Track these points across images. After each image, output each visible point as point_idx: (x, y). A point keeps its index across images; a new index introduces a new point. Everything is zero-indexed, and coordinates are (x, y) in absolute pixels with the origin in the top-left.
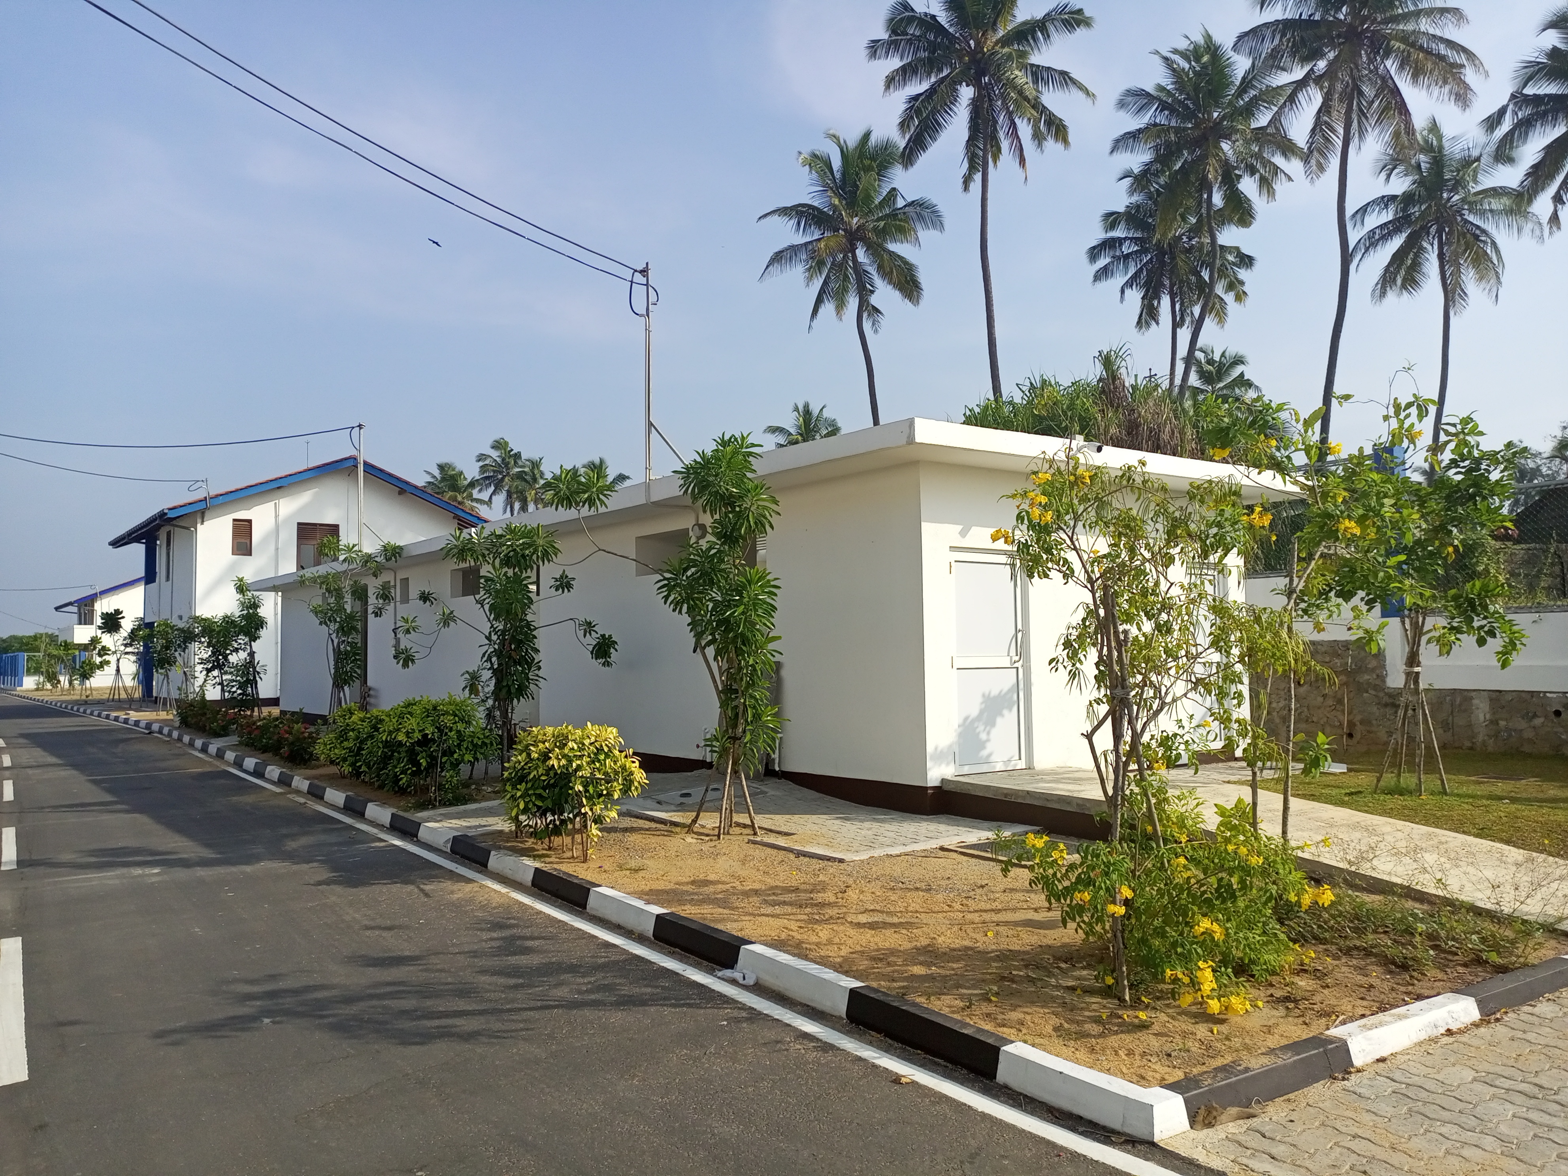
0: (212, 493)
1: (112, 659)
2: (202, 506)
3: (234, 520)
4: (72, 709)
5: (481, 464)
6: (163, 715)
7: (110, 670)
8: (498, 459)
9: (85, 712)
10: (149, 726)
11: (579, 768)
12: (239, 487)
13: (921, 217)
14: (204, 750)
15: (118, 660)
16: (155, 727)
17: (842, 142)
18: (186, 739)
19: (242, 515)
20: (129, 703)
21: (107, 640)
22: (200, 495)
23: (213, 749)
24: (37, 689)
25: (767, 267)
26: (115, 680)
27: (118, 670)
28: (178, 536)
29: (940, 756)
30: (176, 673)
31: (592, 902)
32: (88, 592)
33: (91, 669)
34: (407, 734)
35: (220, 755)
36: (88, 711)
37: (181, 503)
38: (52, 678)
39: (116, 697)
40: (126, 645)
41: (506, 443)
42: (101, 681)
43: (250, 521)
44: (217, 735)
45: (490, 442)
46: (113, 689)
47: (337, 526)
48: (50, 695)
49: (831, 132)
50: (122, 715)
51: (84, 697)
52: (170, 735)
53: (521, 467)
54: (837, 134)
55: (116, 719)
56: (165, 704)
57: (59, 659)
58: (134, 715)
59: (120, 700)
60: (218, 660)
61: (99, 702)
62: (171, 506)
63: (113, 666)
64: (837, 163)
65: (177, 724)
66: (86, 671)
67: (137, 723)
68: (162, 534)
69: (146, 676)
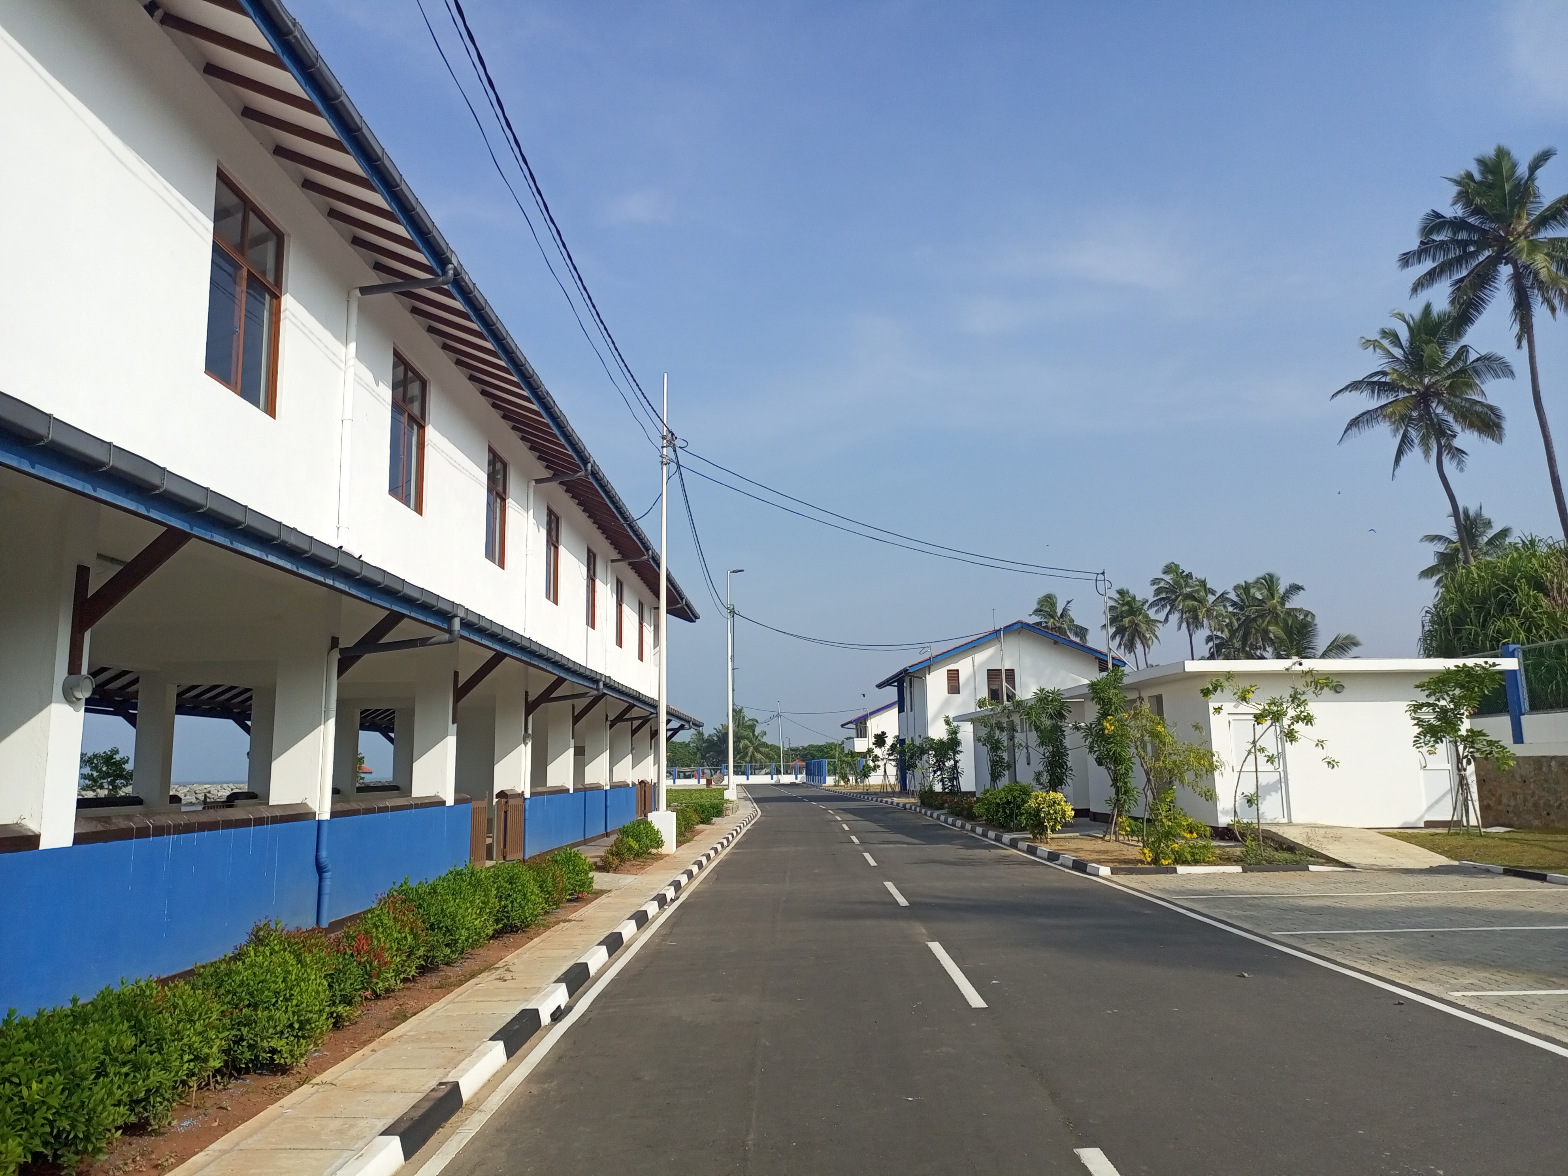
0: (934, 655)
1: (881, 763)
2: (928, 663)
3: (948, 671)
4: (860, 797)
5: (1156, 587)
6: (912, 800)
7: (880, 771)
8: (1171, 582)
9: (868, 799)
10: (904, 805)
11: (1043, 808)
12: (949, 649)
13: (1489, 368)
14: (931, 816)
15: (885, 764)
16: (908, 806)
17: (1407, 318)
18: (923, 811)
19: (953, 667)
20: (894, 794)
21: (878, 751)
22: (926, 656)
23: (935, 815)
24: (835, 786)
25: (1345, 432)
26: (884, 780)
27: (885, 772)
28: (916, 682)
29: (1225, 813)
30: (918, 773)
31: (1038, 852)
32: (862, 713)
33: (869, 771)
34: (1000, 799)
35: (938, 818)
36: (870, 798)
37: (916, 662)
38: (844, 777)
39: (885, 791)
40: (889, 755)
41: (1177, 566)
42: (875, 779)
43: (957, 671)
44: (938, 809)
45: (1162, 566)
46: (883, 786)
47: (1013, 670)
48: (843, 788)
49: (1395, 312)
50: (889, 800)
51: (865, 791)
52: (915, 809)
53: (1191, 587)
54: (1402, 312)
55: (886, 802)
56: (913, 794)
57: (849, 764)
58: (896, 800)
59: (887, 792)
60: (939, 765)
61: (875, 793)
62: (910, 665)
63: (882, 768)
64: (1404, 335)
65: (919, 804)
66: (865, 773)
67: (898, 804)
68: (907, 679)
69: (902, 778)
